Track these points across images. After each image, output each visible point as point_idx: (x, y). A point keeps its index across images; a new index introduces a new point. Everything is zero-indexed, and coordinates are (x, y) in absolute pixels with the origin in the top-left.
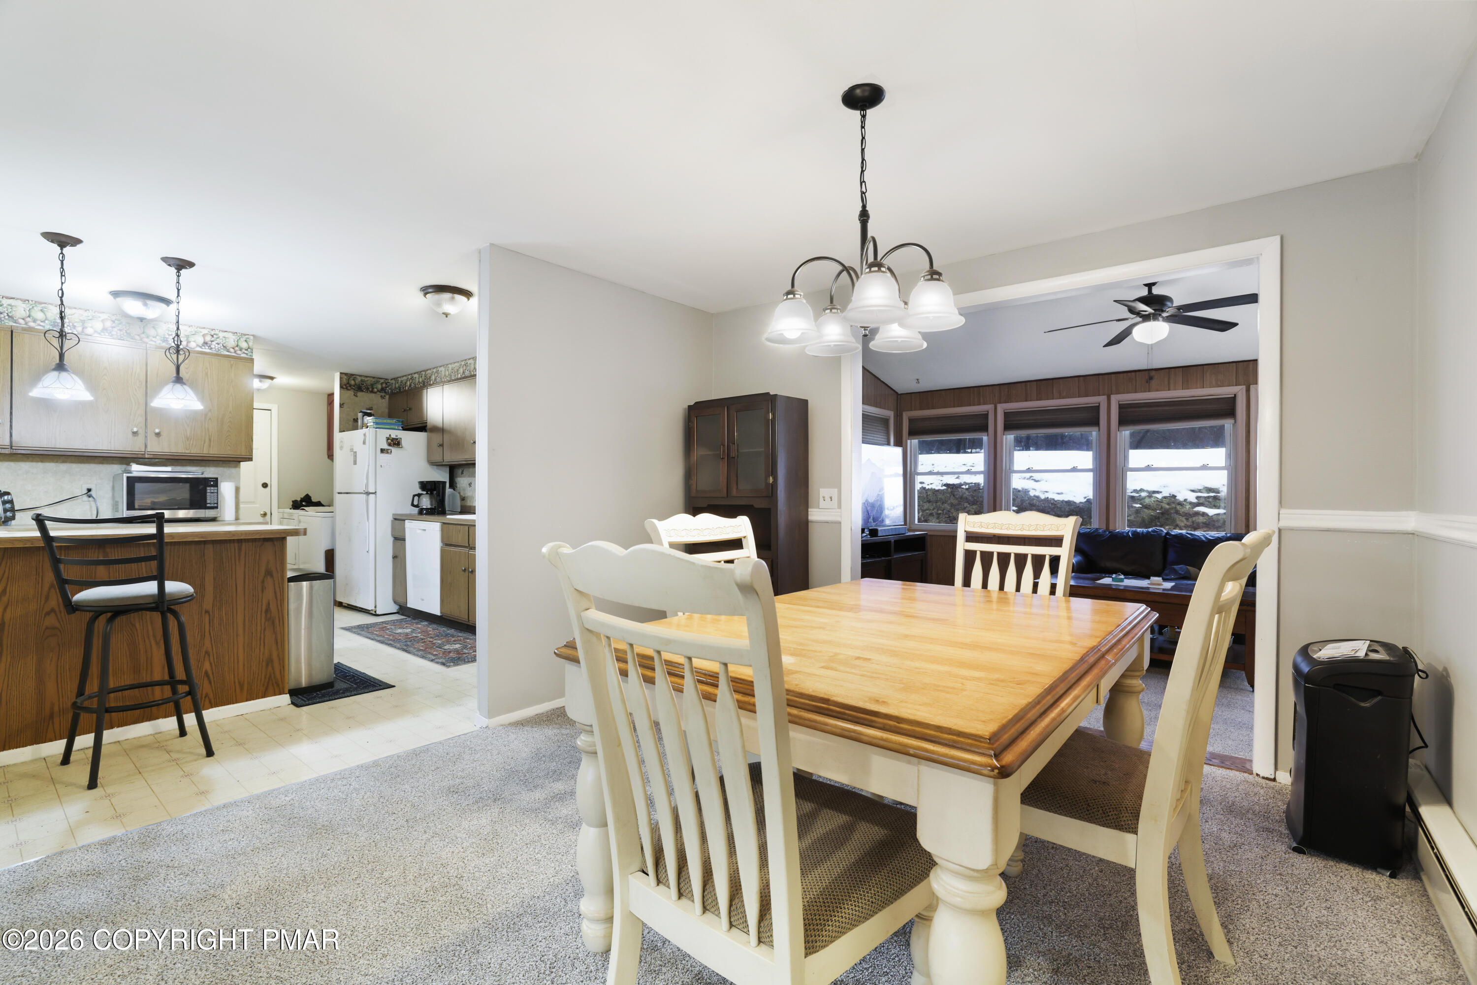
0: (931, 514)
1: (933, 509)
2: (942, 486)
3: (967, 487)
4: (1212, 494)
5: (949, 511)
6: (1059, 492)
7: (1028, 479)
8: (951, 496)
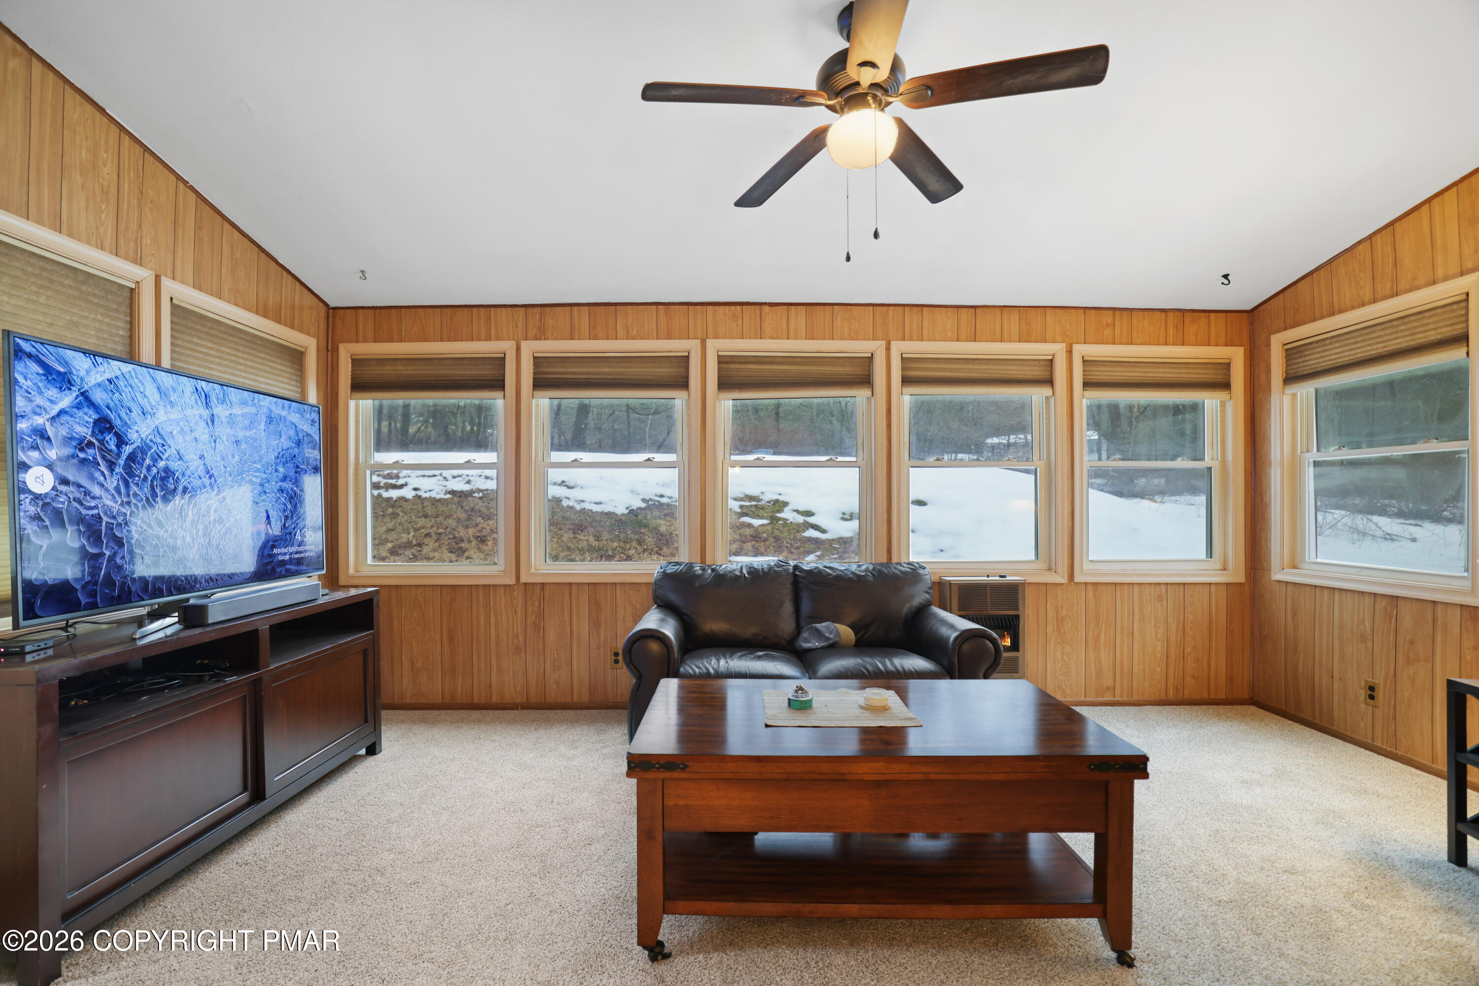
0: (427, 535)
1: (432, 526)
2: (445, 494)
3: (481, 495)
4: (754, 503)
5: (454, 530)
6: (598, 500)
7: (559, 485)
8: (457, 508)
